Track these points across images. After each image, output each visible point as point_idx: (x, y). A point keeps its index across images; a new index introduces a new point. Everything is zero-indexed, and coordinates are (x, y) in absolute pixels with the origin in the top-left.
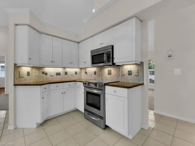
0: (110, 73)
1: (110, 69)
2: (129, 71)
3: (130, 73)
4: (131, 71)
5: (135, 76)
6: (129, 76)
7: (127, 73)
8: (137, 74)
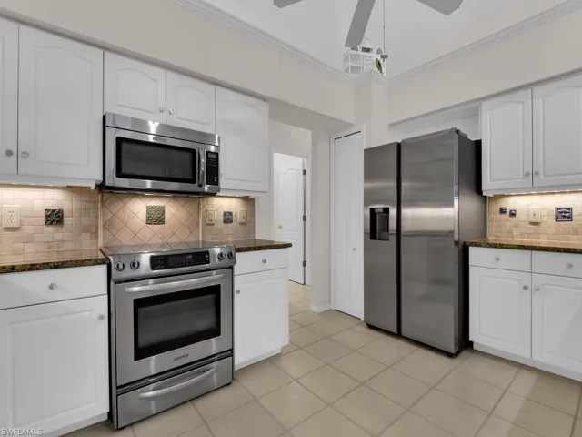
0: (156, 218)
1: (156, 203)
2: (225, 214)
3: (228, 218)
4: (231, 214)
5: (241, 224)
6: (225, 225)
7: (222, 219)
8: (244, 221)
